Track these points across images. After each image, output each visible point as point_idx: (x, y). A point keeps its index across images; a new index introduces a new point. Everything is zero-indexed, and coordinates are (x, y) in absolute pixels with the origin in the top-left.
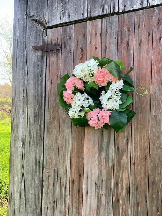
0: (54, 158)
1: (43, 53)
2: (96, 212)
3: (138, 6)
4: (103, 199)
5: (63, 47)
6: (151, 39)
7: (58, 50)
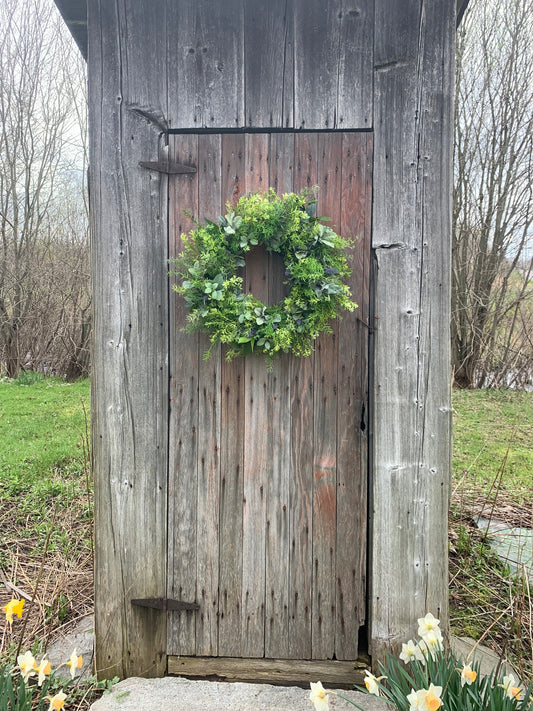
0: (190, 358)
1: (160, 176)
2: (266, 426)
3: (322, 126)
4: (277, 404)
5: (201, 170)
6: (339, 177)
7: (192, 175)
